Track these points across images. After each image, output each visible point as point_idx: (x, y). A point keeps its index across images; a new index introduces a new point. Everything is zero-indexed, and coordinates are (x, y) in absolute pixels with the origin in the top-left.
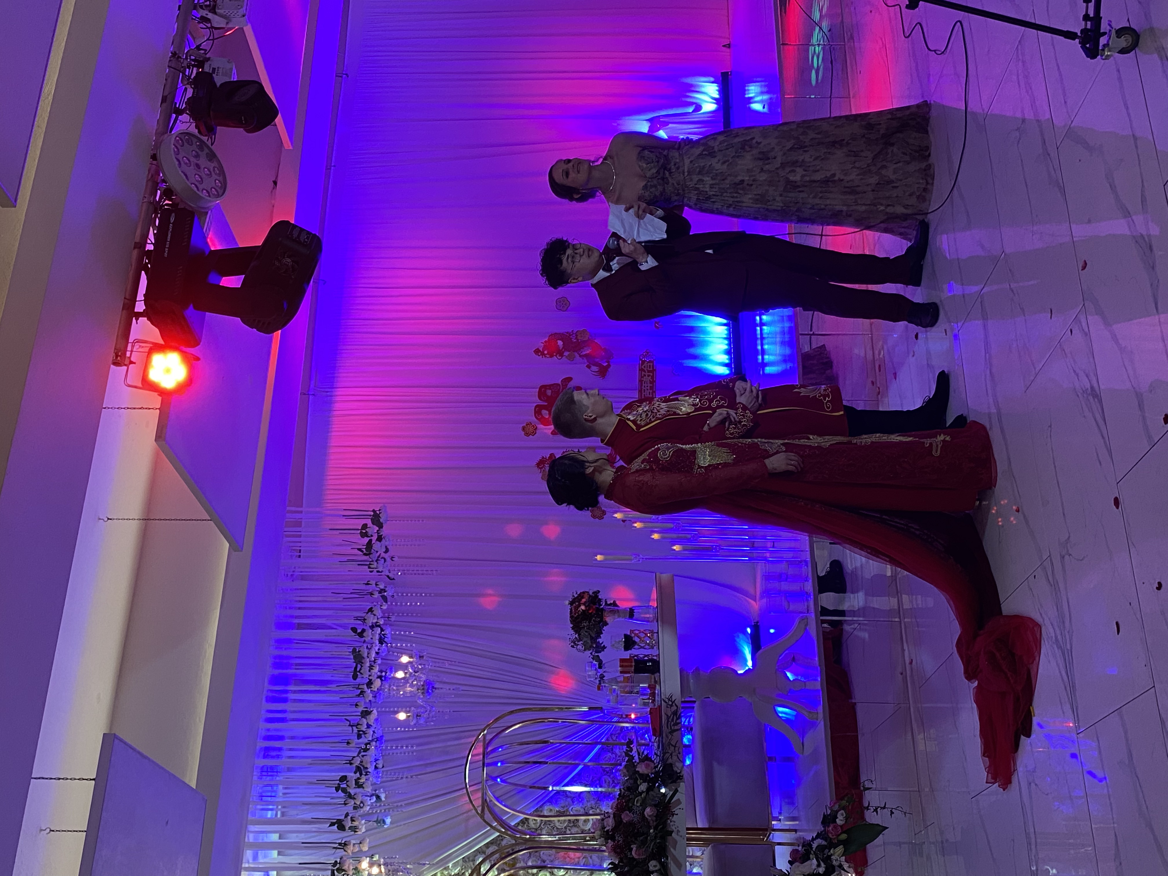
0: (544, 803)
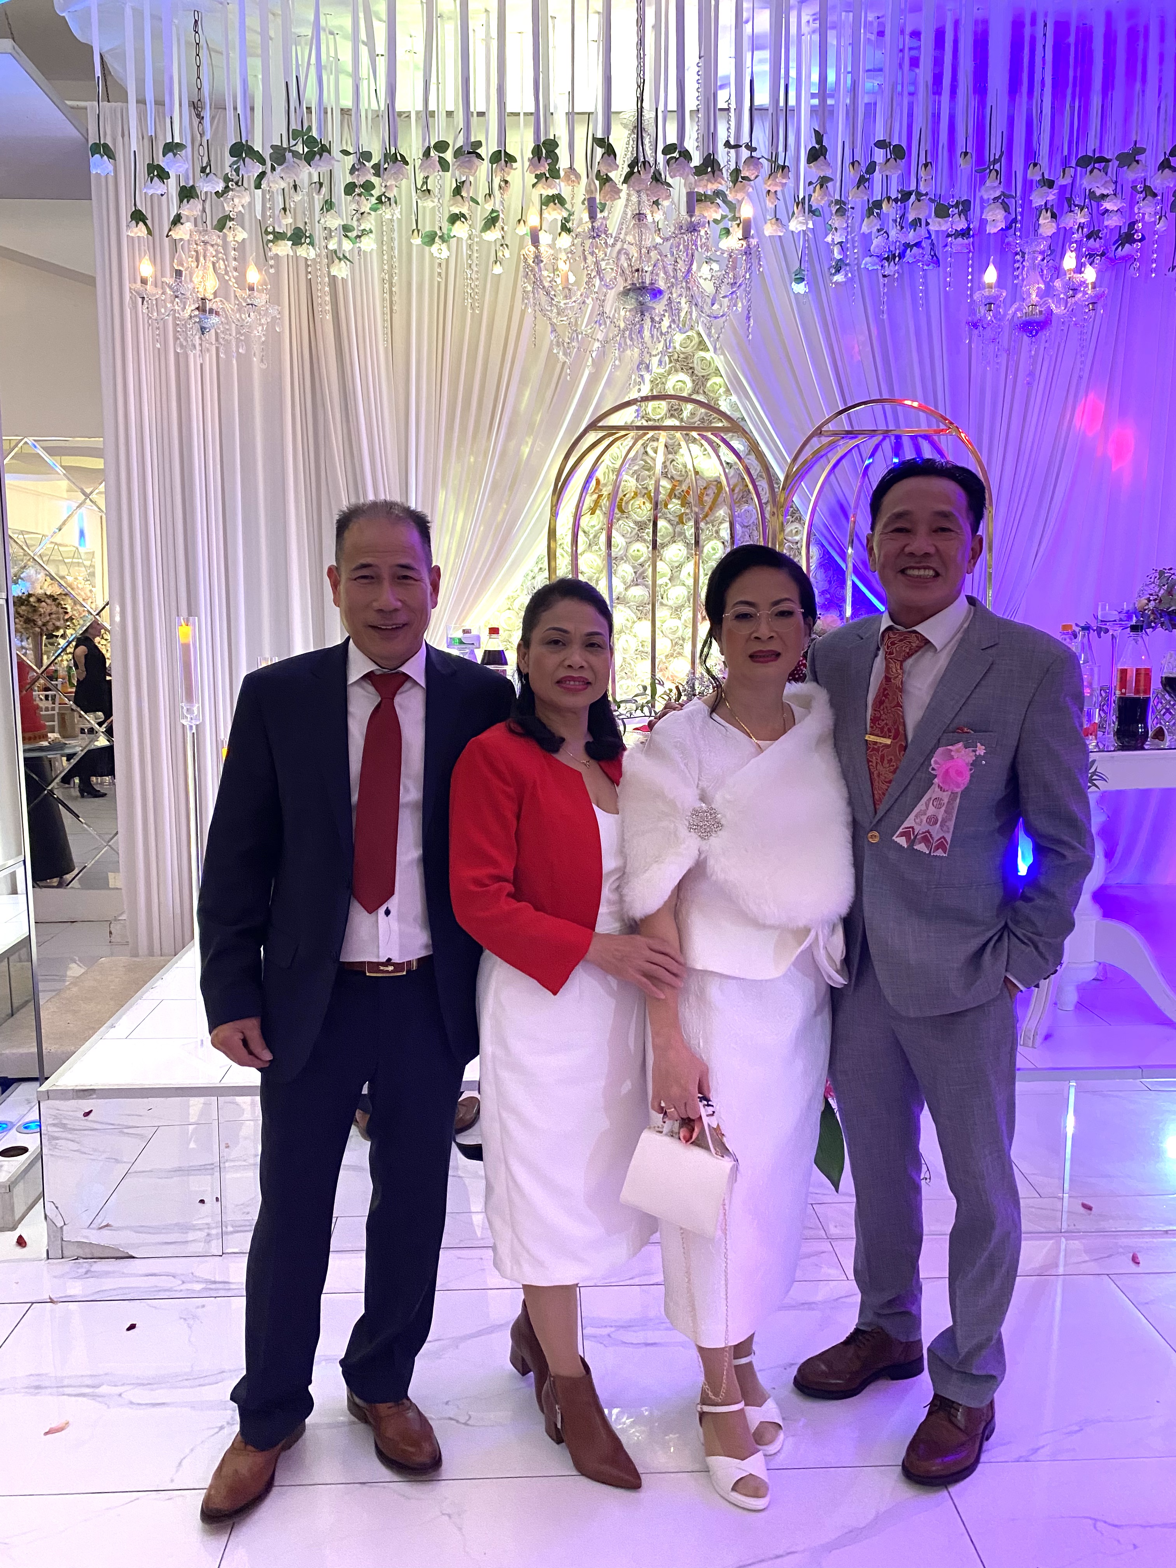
0: (823, 546)
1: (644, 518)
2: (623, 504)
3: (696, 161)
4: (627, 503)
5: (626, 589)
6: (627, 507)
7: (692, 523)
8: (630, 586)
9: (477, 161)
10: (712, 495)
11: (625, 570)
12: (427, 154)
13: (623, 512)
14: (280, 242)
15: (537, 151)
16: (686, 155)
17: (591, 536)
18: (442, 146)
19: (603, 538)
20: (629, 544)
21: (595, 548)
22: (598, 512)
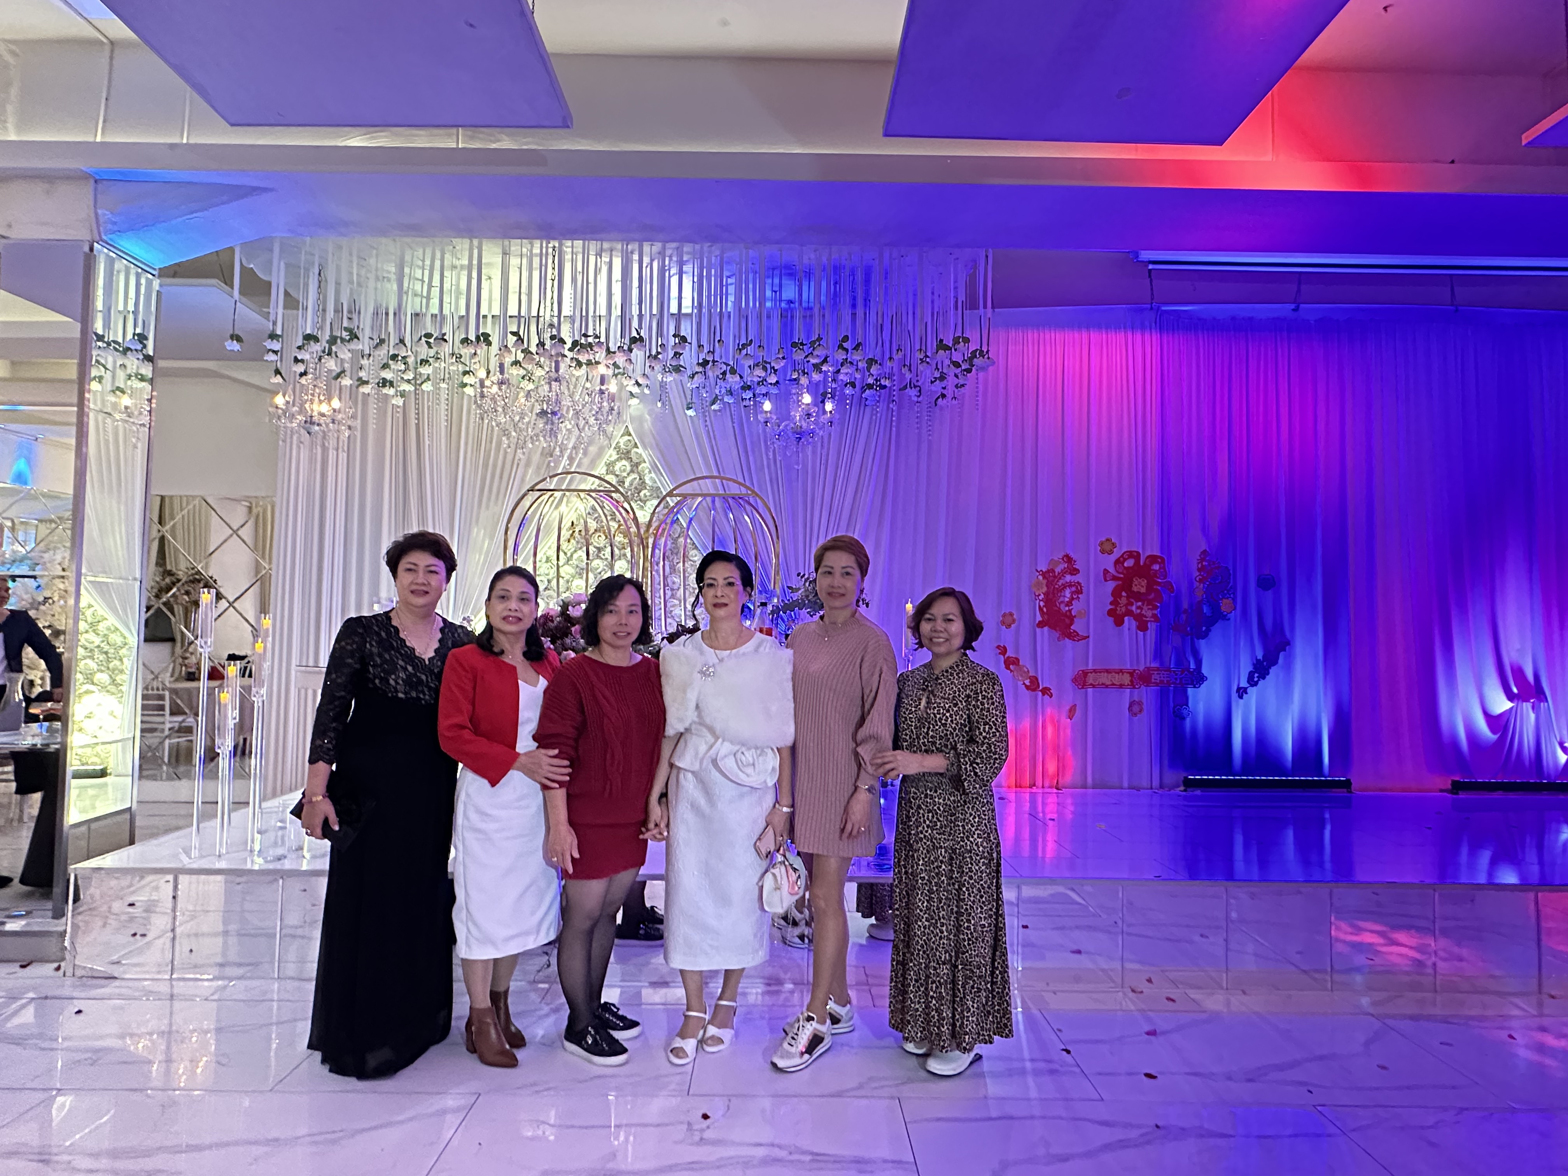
1: (602, 545)
3: (569, 345)
7: (629, 549)
9: (444, 343)
12: (420, 339)
14: (365, 386)
15: (478, 338)
16: (562, 341)
18: (428, 336)
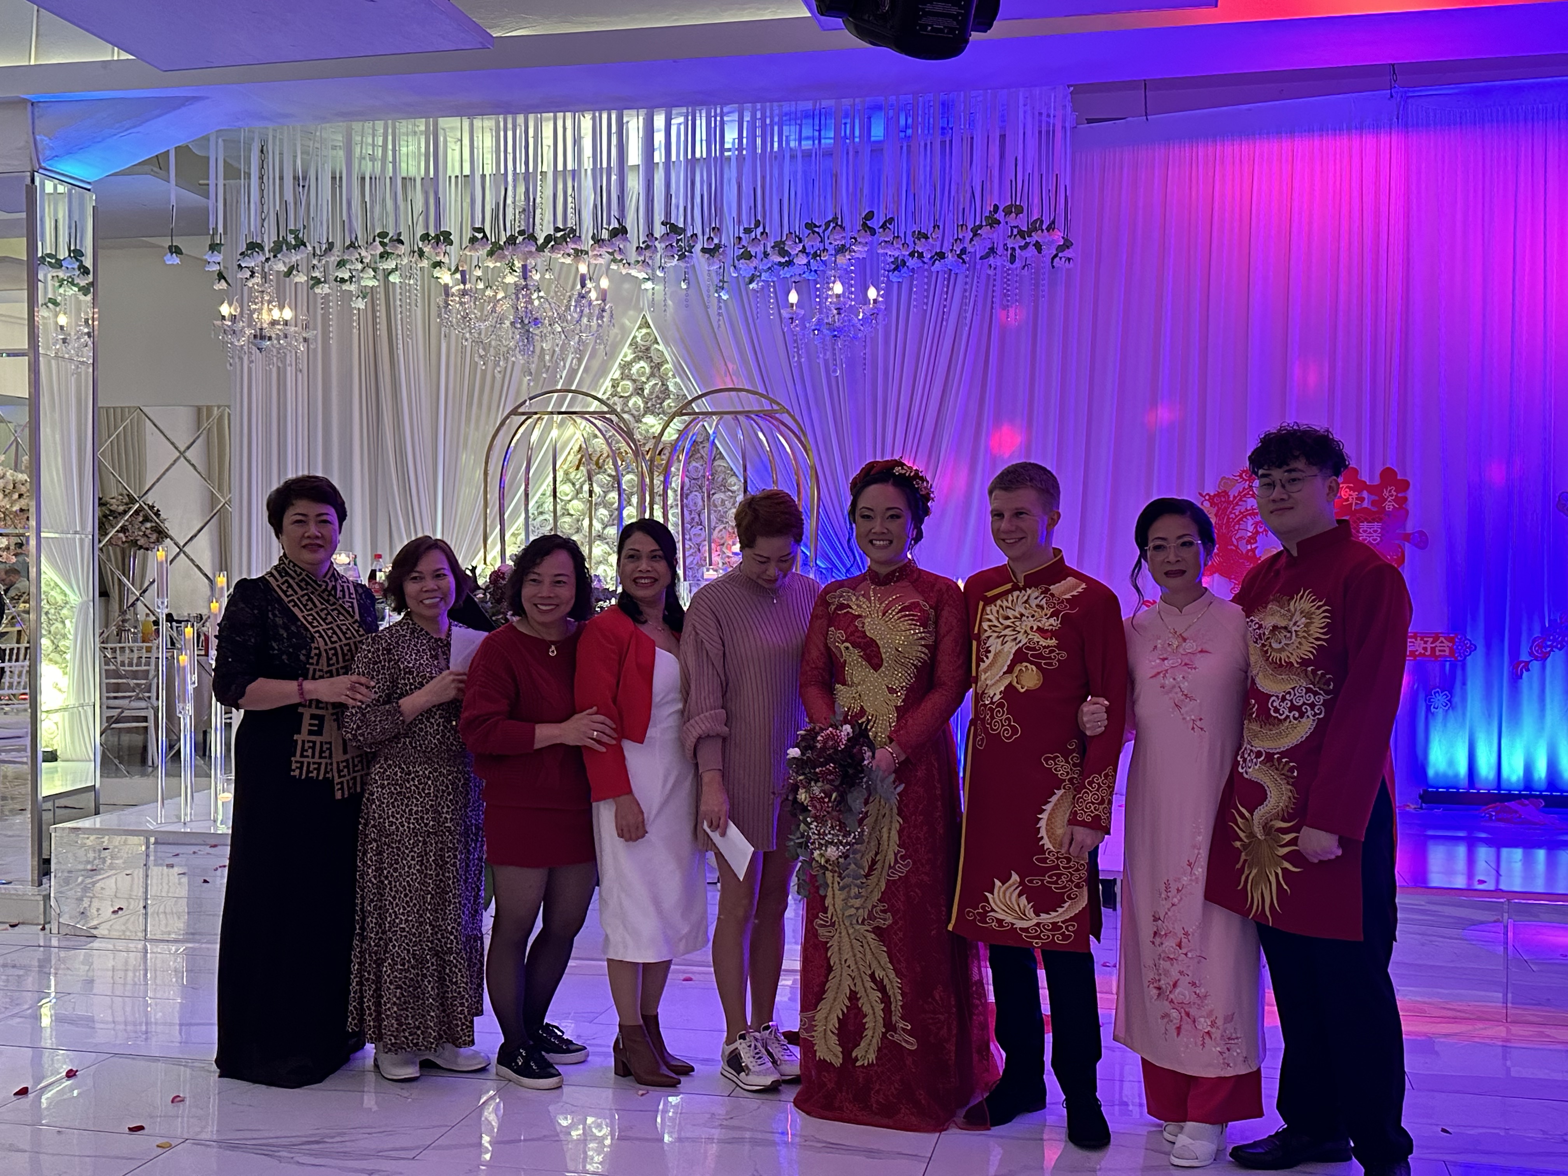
2: (601, 461)
4: (604, 461)
5: (604, 528)
6: (603, 465)
8: (606, 526)
9: (400, 245)
10: (668, 454)
11: (603, 512)
12: (374, 239)
13: (600, 468)
17: (577, 487)
18: (382, 235)
19: (586, 487)
20: (606, 493)
21: (581, 496)
22: (581, 468)
